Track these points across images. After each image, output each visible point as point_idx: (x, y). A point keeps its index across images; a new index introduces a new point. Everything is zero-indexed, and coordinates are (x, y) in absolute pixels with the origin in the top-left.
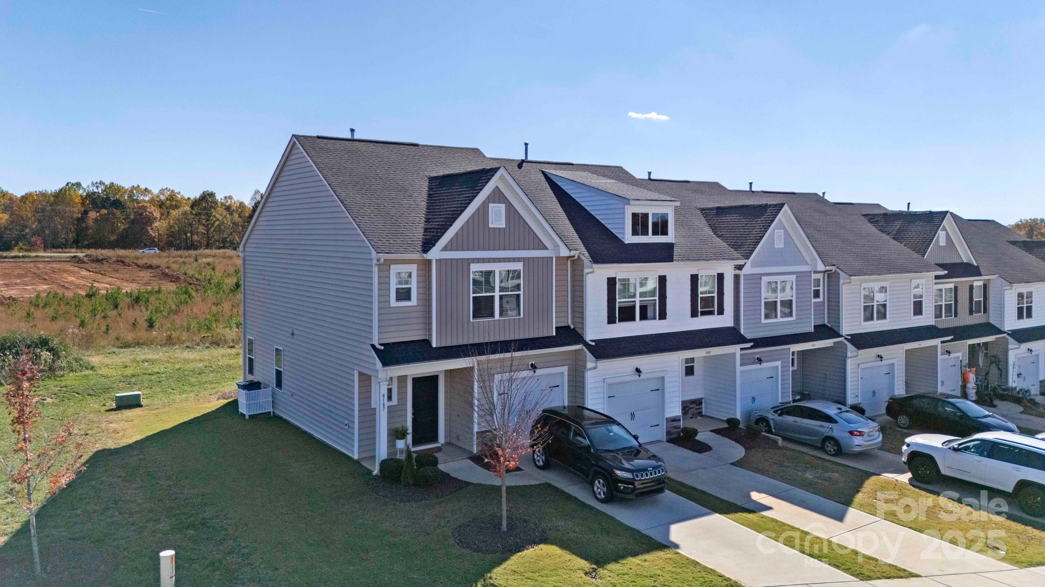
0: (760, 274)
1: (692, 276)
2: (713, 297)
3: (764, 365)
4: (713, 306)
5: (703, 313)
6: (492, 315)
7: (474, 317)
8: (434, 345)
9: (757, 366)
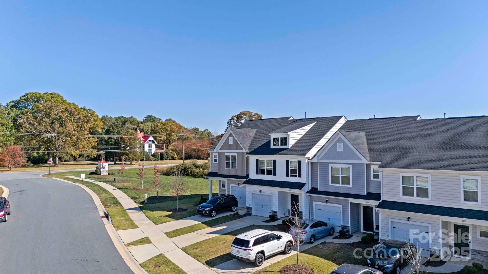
0: (328, 163)
1: (287, 161)
2: (297, 170)
3: (328, 204)
4: (297, 174)
5: (291, 176)
6: (230, 168)
7: (226, 168)
8: (218, 174)
9: (325, 204)
